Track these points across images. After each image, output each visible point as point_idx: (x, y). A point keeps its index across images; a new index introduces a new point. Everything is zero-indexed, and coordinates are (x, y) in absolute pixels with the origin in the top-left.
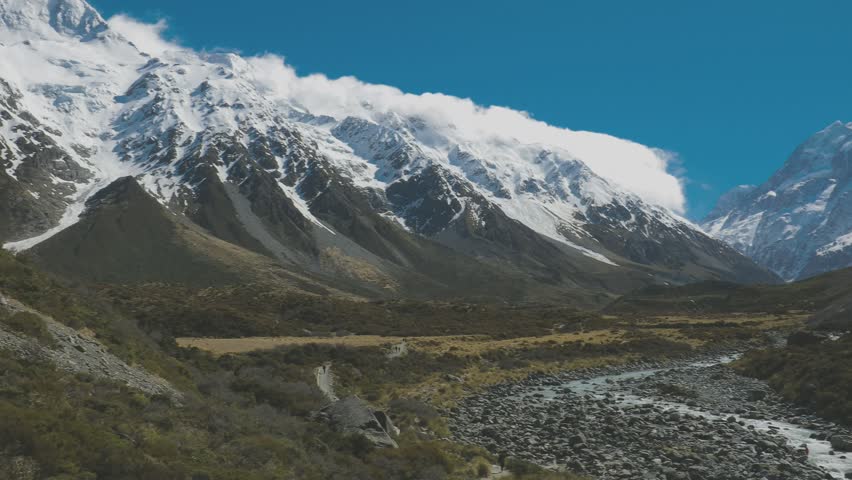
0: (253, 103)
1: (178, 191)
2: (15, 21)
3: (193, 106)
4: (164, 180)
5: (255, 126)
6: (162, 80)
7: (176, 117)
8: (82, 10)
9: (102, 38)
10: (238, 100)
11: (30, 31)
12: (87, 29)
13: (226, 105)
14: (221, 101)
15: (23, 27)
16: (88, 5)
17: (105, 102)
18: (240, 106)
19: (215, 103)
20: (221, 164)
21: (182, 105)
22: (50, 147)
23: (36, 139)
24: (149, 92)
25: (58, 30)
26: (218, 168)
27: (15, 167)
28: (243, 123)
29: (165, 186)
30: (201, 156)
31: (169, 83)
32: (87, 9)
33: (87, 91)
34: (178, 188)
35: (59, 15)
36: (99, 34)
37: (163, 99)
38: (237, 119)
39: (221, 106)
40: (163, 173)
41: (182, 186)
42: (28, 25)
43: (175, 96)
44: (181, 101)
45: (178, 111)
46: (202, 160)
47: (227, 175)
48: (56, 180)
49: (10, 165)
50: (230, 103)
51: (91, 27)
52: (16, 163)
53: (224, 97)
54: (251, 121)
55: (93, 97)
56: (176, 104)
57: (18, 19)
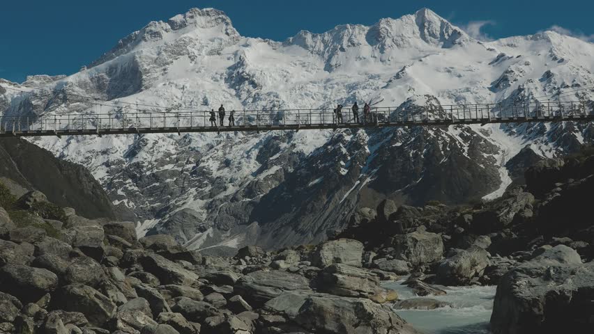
0: (586, 81)
1: (556, 153)
2: (401, 43)
3: (545, 90)
4: (544, 147)
5: (591, 99)
6: (517, 73)
7: (536, 101)
8: (439, 24)
9: (460, 43)
10: (574, 81)
11: (411, 47)
12: (447, 37)
13: (568, 86)
14: (563, 84)
15: (406, 45)
16: (442, 19)
17: (484, 96)
18: (577, 85)
19: (559, 86)
20: (577, 131)
21: (537, 91)
22: (475, 135)
23: (468, 132)
24: (510, 83)
25: (427, 42)
26: (576, 134)
27: (466, 151)
28: (583, 98)
29: (546, 151)
30: (564, 128)
31: (521, 74)
32: (442, 22)
33: (472, 90)
34: (554, 151)
35: (426, 31)
36: (457, 41)
37: (523, 89)
38: (577, 95)
39: (565, 87)
40: (542, 142)
41: (557, 150)
42: (409, 43)
43: (530, 84)
44: (536, 88)
45: (537, 96)
46: (565, 130)
47: (583, 138)
48: (486, 155)
49: (464, 151)
50: (570, 85)
51: (448, 35)
52: (466, 149)
53: (565, 81)
54: (587, 96)
55: (476, 93)
56: (534, 91)
57: (402, 40)
